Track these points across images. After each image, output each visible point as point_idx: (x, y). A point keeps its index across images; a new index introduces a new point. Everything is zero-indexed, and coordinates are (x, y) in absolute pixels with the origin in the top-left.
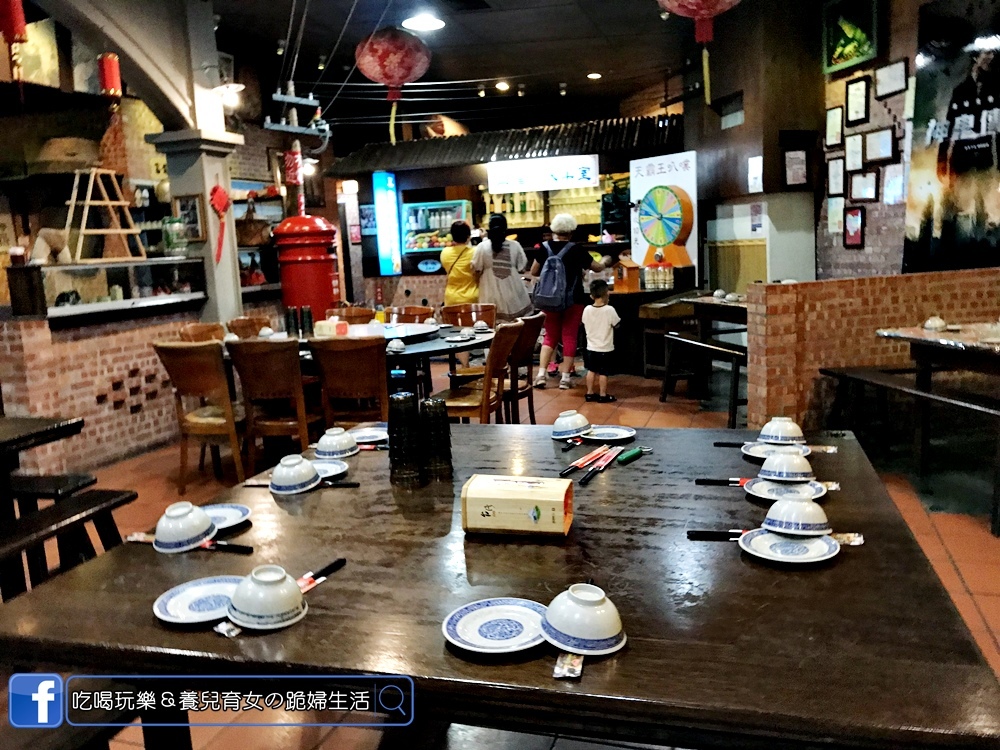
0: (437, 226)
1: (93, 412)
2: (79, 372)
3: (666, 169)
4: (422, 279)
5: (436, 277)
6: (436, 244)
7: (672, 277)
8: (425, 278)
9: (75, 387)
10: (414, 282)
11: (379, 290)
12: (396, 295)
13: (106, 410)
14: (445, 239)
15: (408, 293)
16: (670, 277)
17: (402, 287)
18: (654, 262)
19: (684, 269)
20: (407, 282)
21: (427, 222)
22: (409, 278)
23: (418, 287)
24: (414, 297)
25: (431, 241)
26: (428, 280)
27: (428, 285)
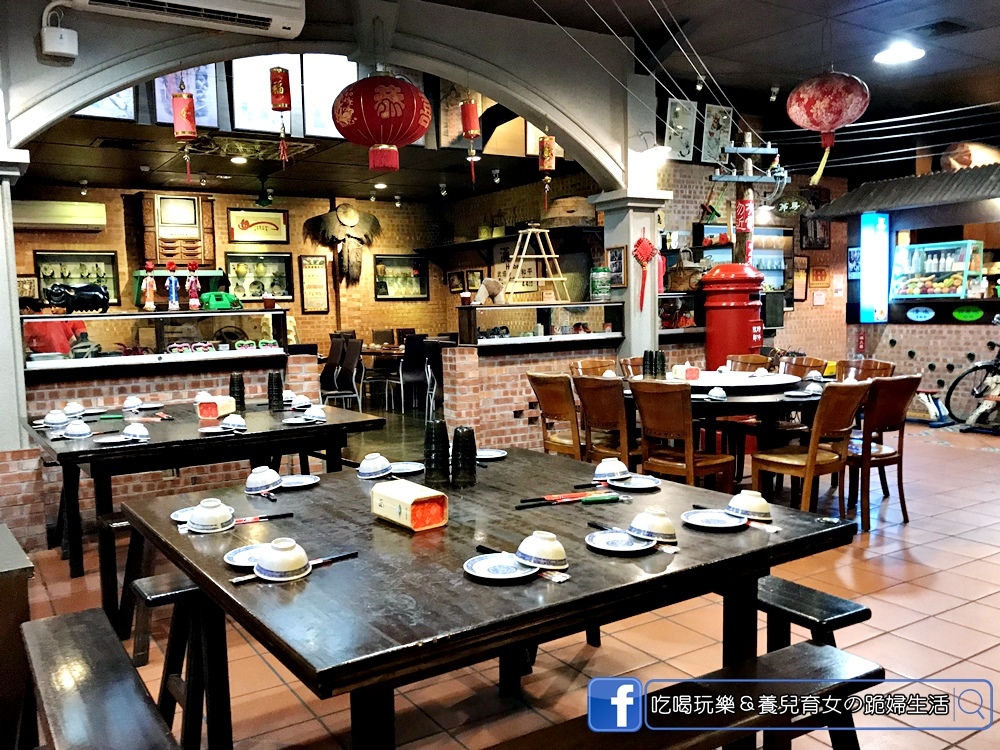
0: (934, 270)
1: (510, 424)
2: (502, 390)
4: (910, 328)
5: (927, 326)
6: (930, 290)
8: (915, 327)
9: (497, 401)
10: (901, 332)
11: (862, 338)
12: (880, 344)
13: (521, 423)
14: (941, 284)
15: (893, 343)
17: (887, 336)
20: (893, 332)
21: (923, 266)
22: (896, 327)
23: (905, 337)
24: (900, 347)
25: (924, 287)
26: (918, 330)
27: (917, 336)
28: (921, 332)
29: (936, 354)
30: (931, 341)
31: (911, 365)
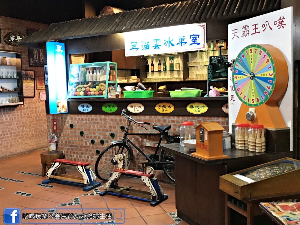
0: (90, 80)
3: (260, 29)
4: (81, 117)
5: (89, 116)
6: (89, 93)
7: (263, 139)
8: (83, 116)
10: (76, 119)
11: (55, 123)
12: (65, 127)
14: (94, 89)
15: (71, 126)
16: (261, 140)
17: (68, 122)
18: (245, 121)
19: (278, 132)
20: (72, 119)
21: (85, 77)
22: (73, 116)
23: (78, 122)
24: (75, 129)
25: (85, 90)
26: (84, 118)
27: (84, 122)
28: (86, 119)
29: (94, 133)
30: (92, 125)
31: (82, 140)
